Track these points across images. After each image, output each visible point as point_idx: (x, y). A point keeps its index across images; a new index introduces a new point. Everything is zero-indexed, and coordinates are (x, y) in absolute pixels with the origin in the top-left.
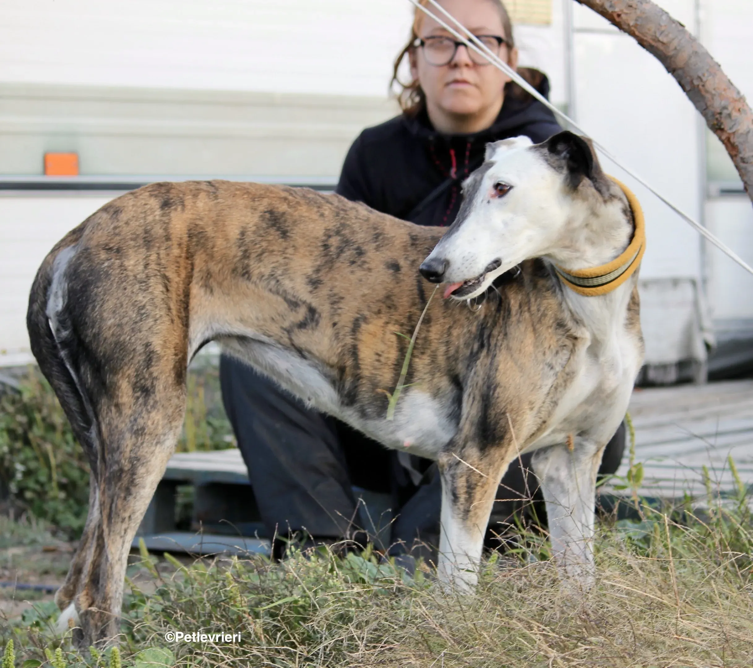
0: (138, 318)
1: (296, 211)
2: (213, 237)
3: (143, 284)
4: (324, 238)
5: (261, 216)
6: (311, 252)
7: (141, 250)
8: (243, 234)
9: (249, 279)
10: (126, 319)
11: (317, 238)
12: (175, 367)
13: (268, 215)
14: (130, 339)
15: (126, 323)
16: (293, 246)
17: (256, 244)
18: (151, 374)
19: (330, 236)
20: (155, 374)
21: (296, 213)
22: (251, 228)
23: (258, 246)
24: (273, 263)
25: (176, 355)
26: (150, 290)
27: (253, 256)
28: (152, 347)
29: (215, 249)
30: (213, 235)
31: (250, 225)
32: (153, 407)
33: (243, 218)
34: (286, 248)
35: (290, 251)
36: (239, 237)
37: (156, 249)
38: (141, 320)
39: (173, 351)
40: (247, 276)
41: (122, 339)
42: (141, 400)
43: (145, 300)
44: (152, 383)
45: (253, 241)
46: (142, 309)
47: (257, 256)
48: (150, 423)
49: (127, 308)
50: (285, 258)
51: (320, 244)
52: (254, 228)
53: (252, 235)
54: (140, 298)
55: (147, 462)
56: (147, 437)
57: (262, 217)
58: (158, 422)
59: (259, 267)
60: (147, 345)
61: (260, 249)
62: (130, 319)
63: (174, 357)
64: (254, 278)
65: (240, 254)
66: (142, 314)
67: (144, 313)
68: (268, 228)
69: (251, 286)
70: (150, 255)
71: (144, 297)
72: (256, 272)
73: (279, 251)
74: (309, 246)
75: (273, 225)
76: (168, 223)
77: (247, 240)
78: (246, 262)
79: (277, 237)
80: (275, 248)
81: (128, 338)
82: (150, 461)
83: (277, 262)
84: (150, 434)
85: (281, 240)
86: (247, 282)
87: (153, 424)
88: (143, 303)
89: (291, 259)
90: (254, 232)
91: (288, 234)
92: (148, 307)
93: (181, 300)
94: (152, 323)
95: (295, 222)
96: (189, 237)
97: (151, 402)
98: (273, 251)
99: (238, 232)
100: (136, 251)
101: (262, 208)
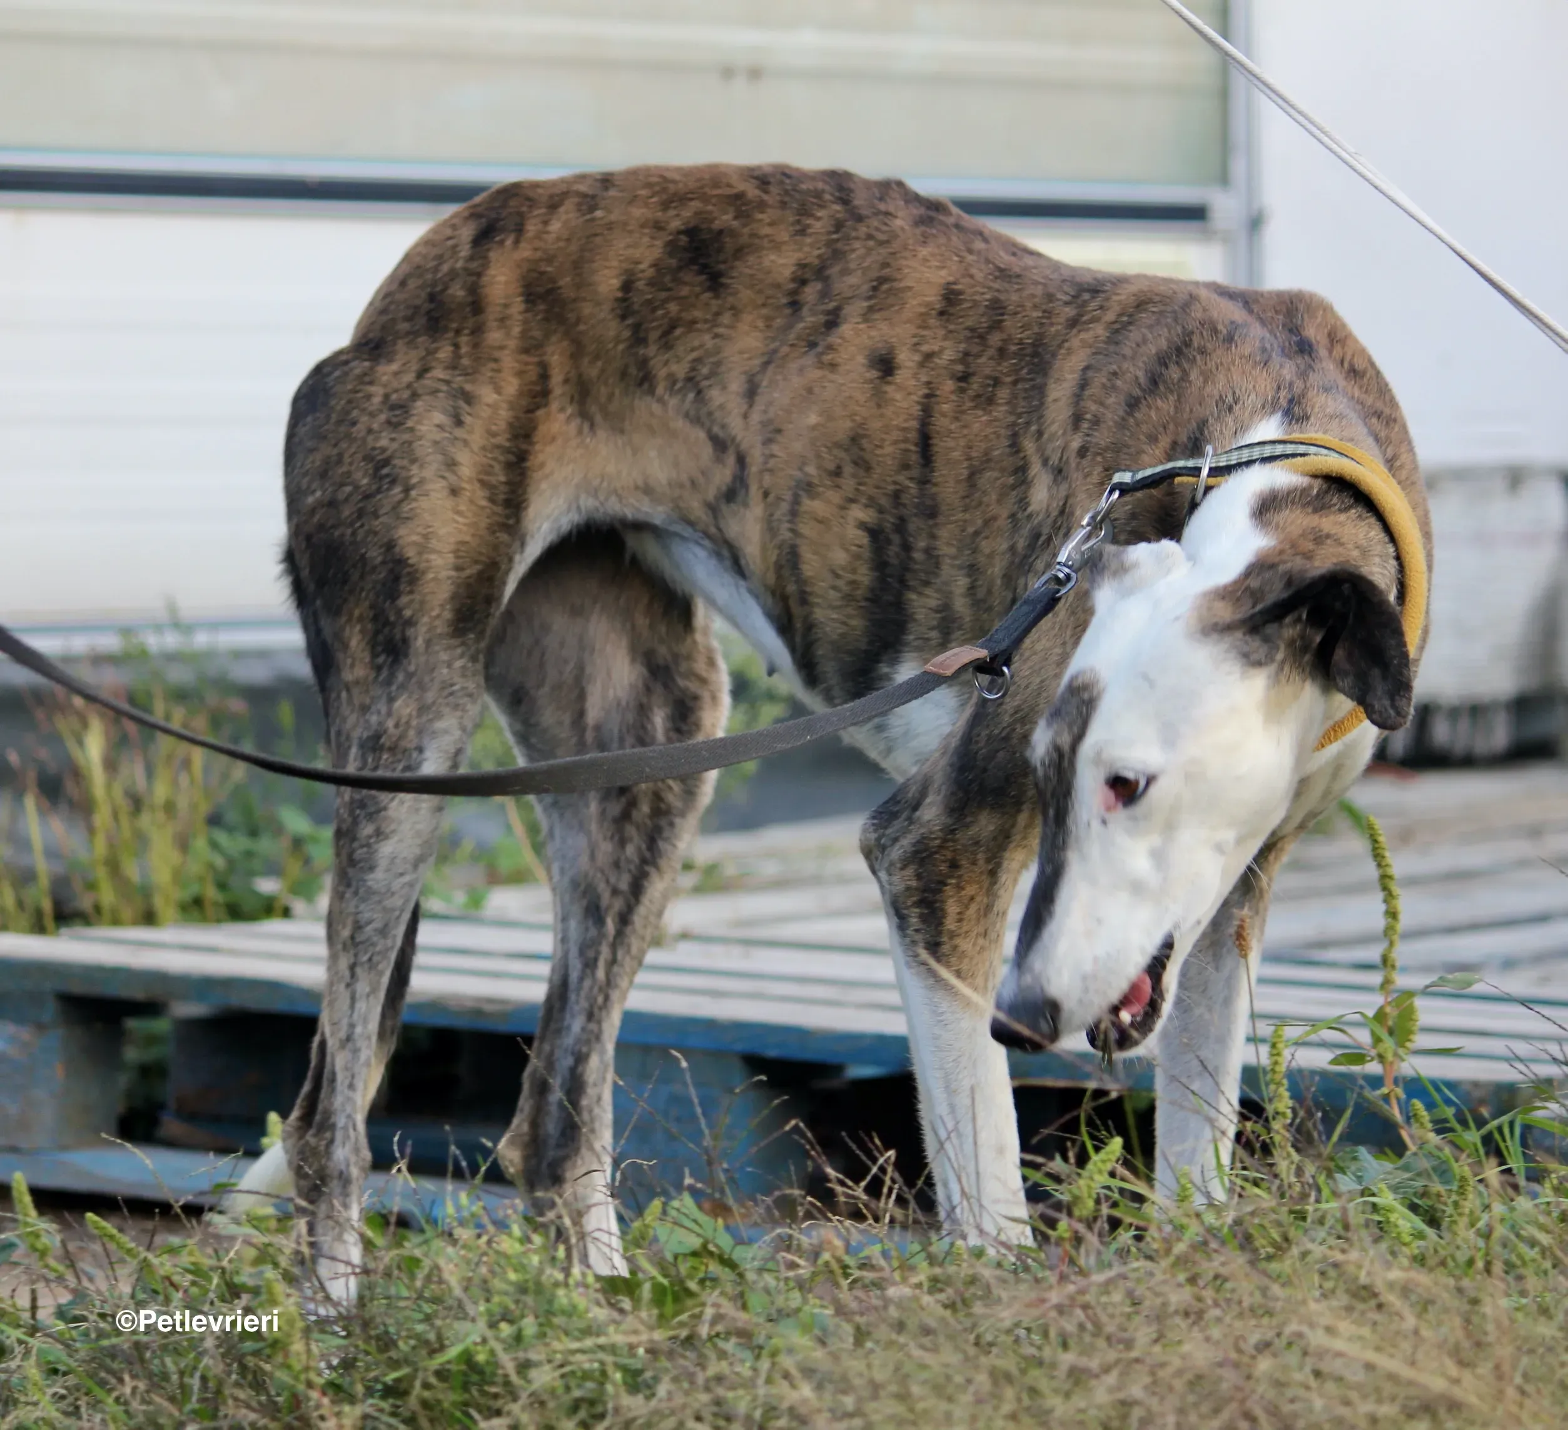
0: (374, 487)
1: (744, 225)
2: (575, 300)
3: (398, 412)
4: (792, 286)
5: (669, 243)
6: (768, 319)
7: (420, 340)
8: (627, 286)
9: (651, 391)
10: (348, 489)
11: (778, 286)
12: (454, 597)
13: (684, 239)
14: (354, 534)
15: (346, 500)
16: (732, 308)
17: (654, 310)
18: (399, 612)
19: (804, 282)
20: (407, 613)
21: (746, 230)
22: (645, 269)
23: (660, 312)
24: (693, 350)
25: (458, 568)
26: (410, 424)
27: (654, 335)
28: (397, 550)
29: (582, 327)
30: (572, 295)
31: (642, 267)
32: (402, 687)
33: (630, 252)
34: (718, 314)
35: (726, 318)
36: (620, 295)
37: (451, 335)
38: (379, 491)
39: (450, 559)
40: (646, 386)
41: (337, 533)
42: (385, 673)
43: (395, 445)
44: (403, 632)
45: (649, 302)
46: (383, 466)
47: (660, 338)
48: (390, 724)
49: (351, 464)
50: (716, 336)
51: (784, 301)
52: (651, 272)
53: (647, 289)
54: (383, 442)
55: (379, 811)
56: (385, 756)
57: (672, 247)
58: (408, 723)
59: (666, 363)
60: (390, 546)
61: (666, 320)
62: (357, 487)
63: (453, 573)
64: (660, 390)
65: (627, 334)
66: (382, 478)
67: (387, 475)
68: (680, 268)
69: (656, 408)
70: (436, 350)
71: (393, 440)
72: (662, 373)
73: (706, 321)
74: (764, 305)
75: (693, 261)
76: (479, 275)
77: (637, 300)
78: (642, 352)
79: (698, 289)
80: (698, 314)
81: (349, 531)
82: (385, 809)
83: (701, 346)
84: (392, 749)
85: (708, 295)
86: (648, 399)
87: (397, 726)
88: (388, 453)
89: (728, 338)
90: (651, 283)
91: (724, 280)
92: (396, 462)
93: (498, 447)
94: (401, 496)
95: (740, 252)
96: (527, 301)
97: (400, 677)
98: (694, 322)
99: (615, 283)
100: (408, 343)
101: (676, 224)
